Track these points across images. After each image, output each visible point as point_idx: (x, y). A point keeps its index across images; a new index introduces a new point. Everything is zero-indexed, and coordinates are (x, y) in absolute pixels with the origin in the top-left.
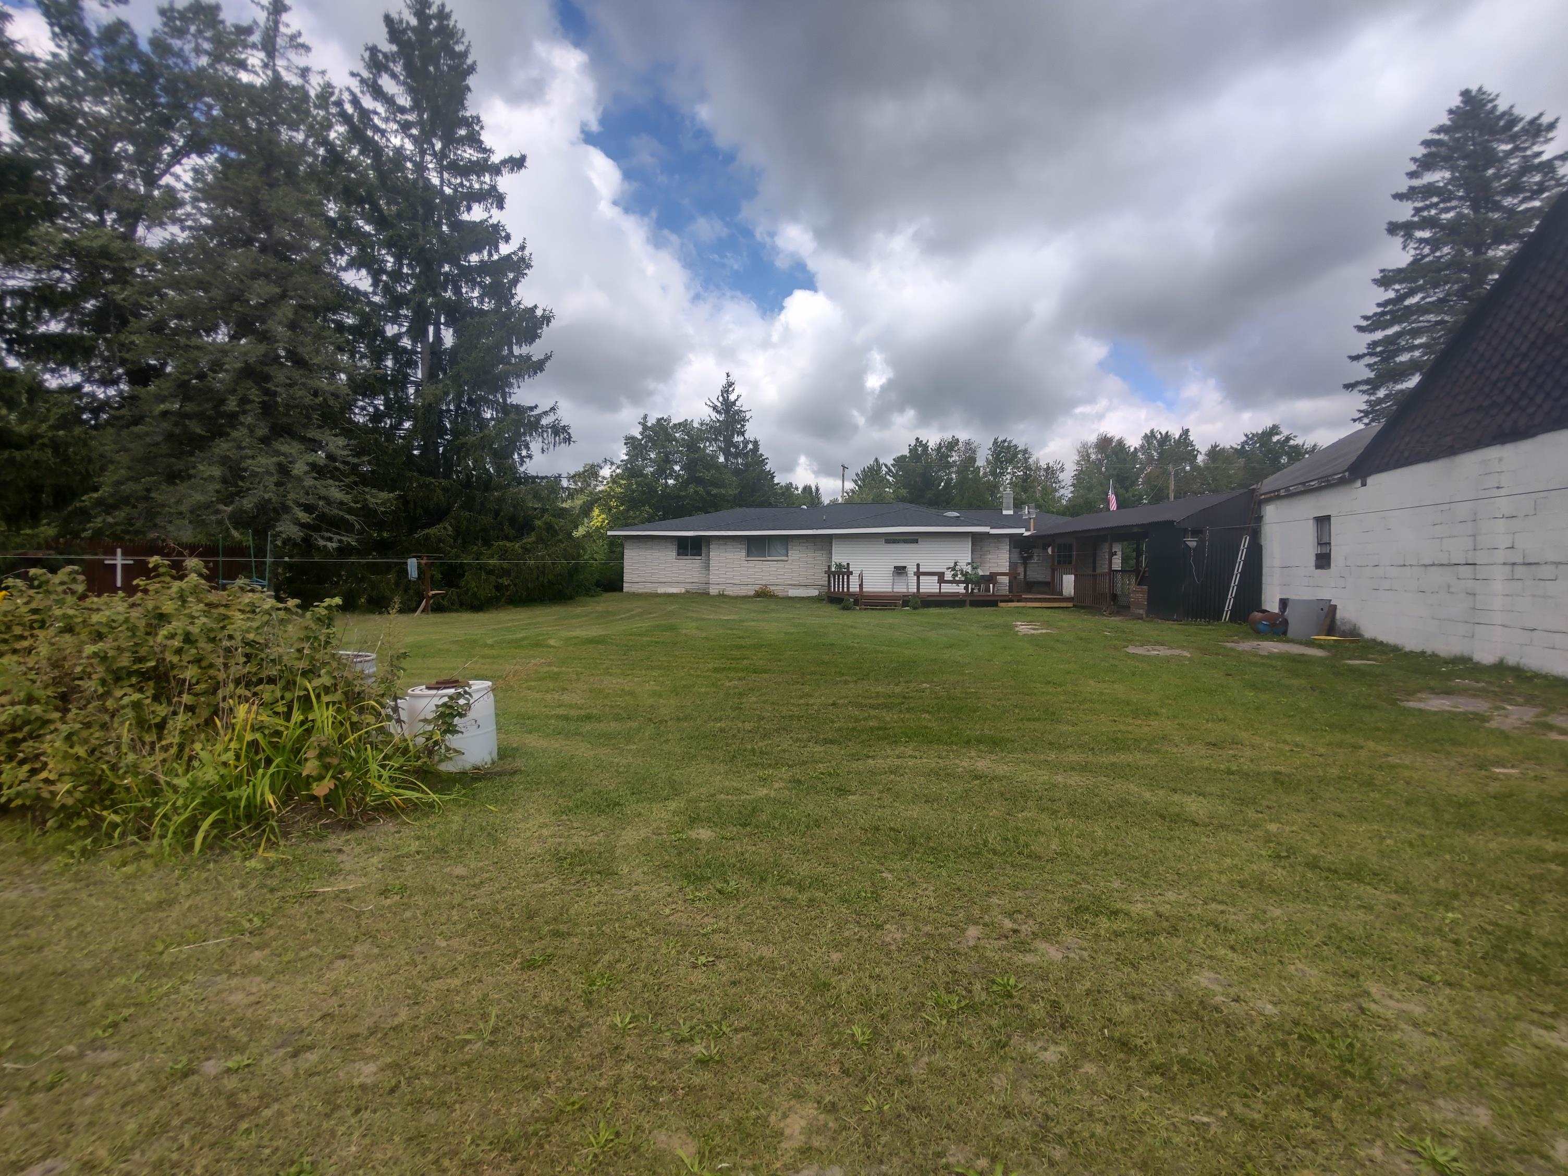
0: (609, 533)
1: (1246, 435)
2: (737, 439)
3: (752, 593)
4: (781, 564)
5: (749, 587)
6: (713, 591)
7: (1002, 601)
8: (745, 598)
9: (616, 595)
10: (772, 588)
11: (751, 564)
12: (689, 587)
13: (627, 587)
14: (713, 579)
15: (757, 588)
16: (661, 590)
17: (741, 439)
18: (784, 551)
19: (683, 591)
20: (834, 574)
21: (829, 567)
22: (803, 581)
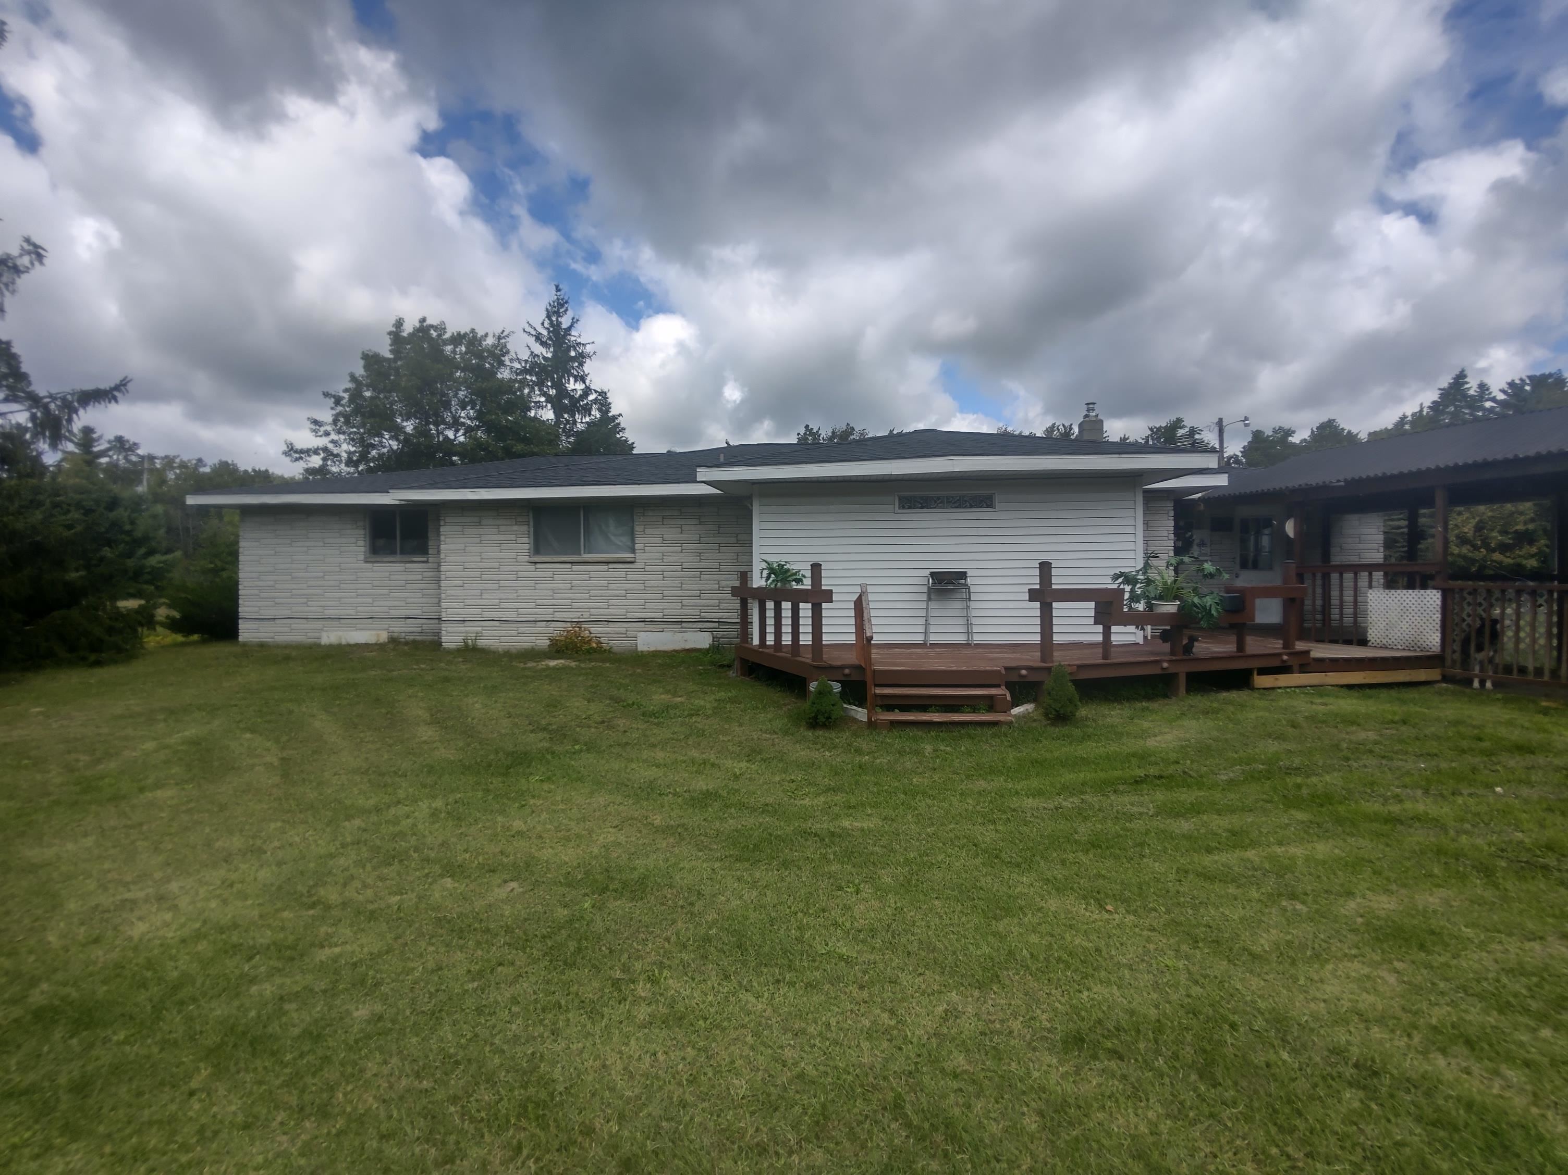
0: (191, 500)
1: (1151, 429)
2: (573, 386)
3: (544, 643)
4: (618, 571)
5: (540, 628)
6: (451, 638)
7: (1263, 671)
8: (532, 654)
9: (221, 649)
10: (596, 630)
11: (544, 571)
12: (399, 628)
13: (247, 632)
14: (451, 609)
15: (557, 630)
16: (330, 637)
17: (580, 386)
18: (625, 540)
19: (383, 637)
20: (762, 596)
21: (745, 577)
22: (673, 611)
